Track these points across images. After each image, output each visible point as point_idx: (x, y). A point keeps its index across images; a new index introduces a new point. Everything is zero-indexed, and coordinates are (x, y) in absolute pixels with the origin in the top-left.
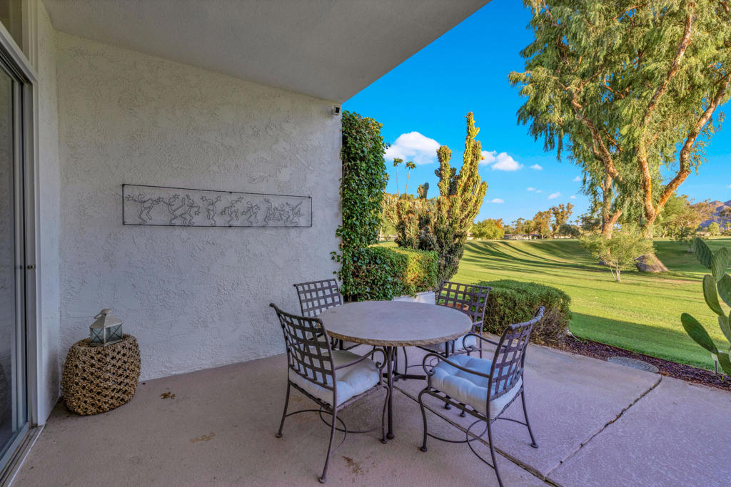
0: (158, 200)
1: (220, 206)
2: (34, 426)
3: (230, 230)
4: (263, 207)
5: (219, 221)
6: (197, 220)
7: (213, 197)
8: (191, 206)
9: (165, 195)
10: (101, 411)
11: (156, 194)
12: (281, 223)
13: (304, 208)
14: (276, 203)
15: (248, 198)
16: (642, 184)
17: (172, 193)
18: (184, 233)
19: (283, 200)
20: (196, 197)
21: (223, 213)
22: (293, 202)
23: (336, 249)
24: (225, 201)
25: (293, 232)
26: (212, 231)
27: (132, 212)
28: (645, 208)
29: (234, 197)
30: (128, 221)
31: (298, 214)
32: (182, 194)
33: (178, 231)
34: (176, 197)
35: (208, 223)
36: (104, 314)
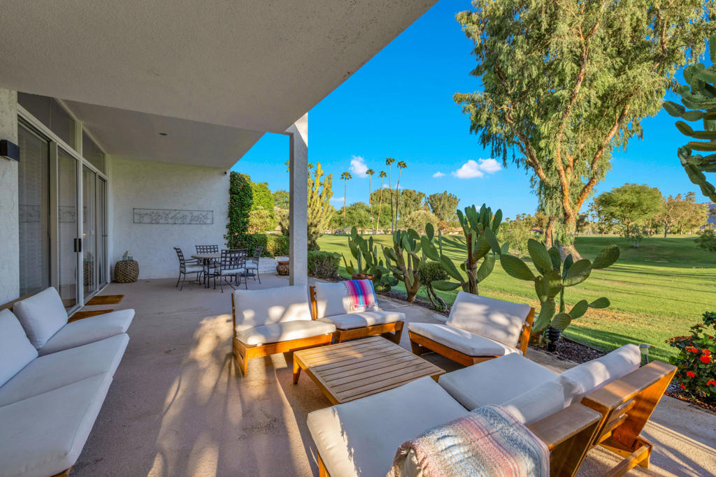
0: (146, 214)
1: (170, 216)
2: (107, 283)
3: (175, 225)
4: (190, 215)
5: (170, 221)
6: (161, 221)
7: (167, 212)
8: (159, 216)
9: (149, 212)
10: (126, 282)
11: (146, 212)
12: (198, 222)
13: (209, 216)
14: (195, 214)
15: (184, 212)
16: (560, 188)
17: (152, 211)
18: (156, 226)
19: (199, 213)
20: (161, 212)
21: (171, 218)
22: (204, 213)
23: (226, 234)
24: (172, 214)
25: (204, 226)
26: (167, 225)
27: (137, 218)
28: (563, 208)
29: (177, 212)
30: (136, 221)
31: (207, 218)
32: (155, 211)
33: (154, 225)
34: (153, 213)
35: (166, 222)
36: (127, 252)
